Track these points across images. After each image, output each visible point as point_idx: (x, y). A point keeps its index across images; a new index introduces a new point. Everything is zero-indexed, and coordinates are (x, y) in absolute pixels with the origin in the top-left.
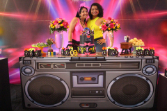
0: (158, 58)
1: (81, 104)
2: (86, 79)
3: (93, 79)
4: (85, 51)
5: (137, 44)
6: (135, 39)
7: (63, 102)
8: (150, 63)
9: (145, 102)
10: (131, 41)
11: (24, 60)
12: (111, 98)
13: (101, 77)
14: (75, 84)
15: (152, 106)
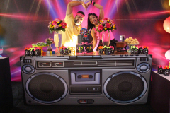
0: (151, 56)
1: (79, 100)
2: (84, 76)
3: (90, 77)
4: (83, 50)
5: (132, 43)
6: (131, 38)
7: (62, 99)
8: (144, 61)
9: (140, 98)
10: (127, 40)
11: (24, 59)
12: (107, 94)
13: (98, 75)
14: (73, 82)
15: (146, 101)
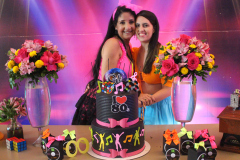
4: (113, 146)
